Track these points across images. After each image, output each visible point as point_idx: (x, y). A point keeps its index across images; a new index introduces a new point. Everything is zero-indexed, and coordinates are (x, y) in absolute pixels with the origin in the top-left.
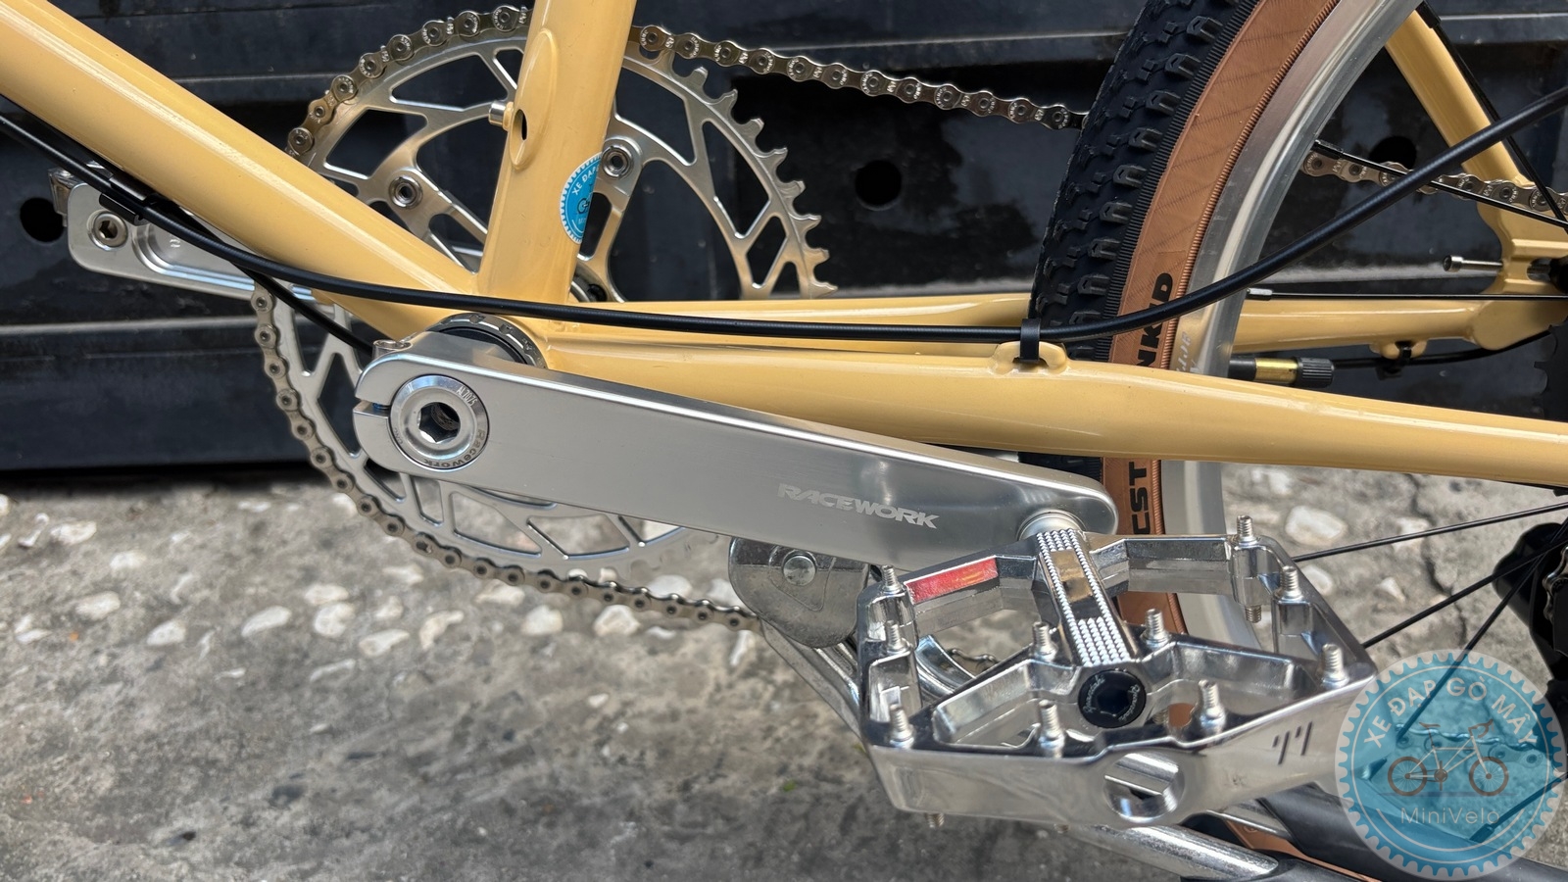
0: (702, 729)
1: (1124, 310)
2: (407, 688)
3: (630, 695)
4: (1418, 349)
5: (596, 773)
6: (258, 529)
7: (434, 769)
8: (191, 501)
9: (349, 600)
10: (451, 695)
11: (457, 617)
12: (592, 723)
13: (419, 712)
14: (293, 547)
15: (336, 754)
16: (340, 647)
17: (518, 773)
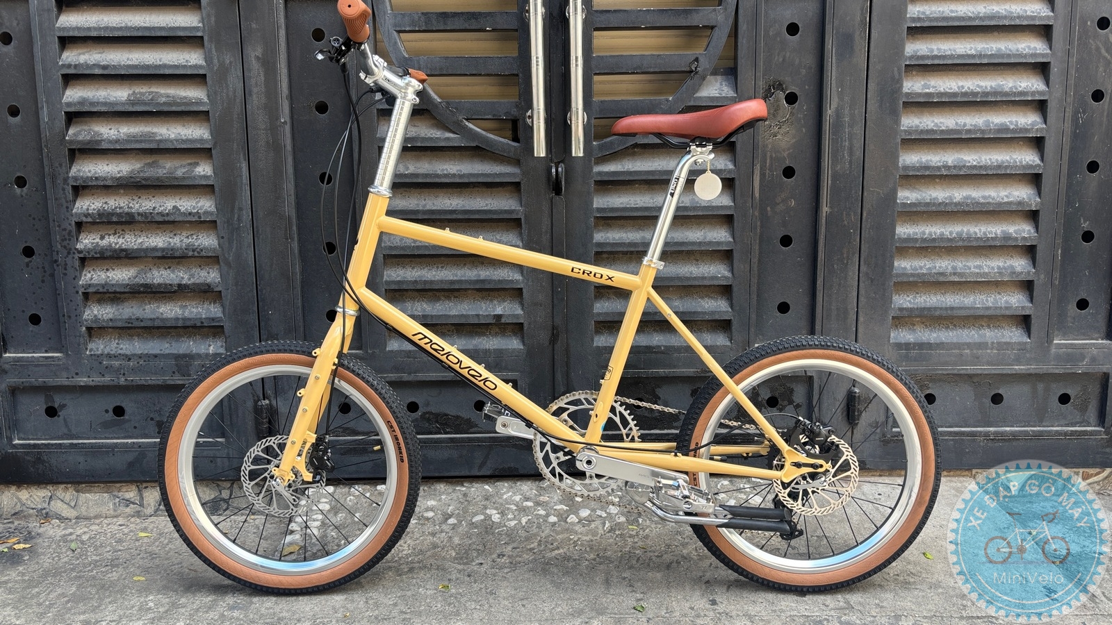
0: (600, 544)
1: (691, 448)
2: (522, 533)
3: (580, 536)
4: (750, 455)
5: (575, 552)
6: (465, 495)
7: (535, 551)
8: (441, 487)
9: (498, 513)
10: (536, 535)
11: (530, 517)
12: (572, 542)
13: (527, 539)
14: (478, 499)
15: (509, 548)
16: (500, 525)
17: (556, 552)
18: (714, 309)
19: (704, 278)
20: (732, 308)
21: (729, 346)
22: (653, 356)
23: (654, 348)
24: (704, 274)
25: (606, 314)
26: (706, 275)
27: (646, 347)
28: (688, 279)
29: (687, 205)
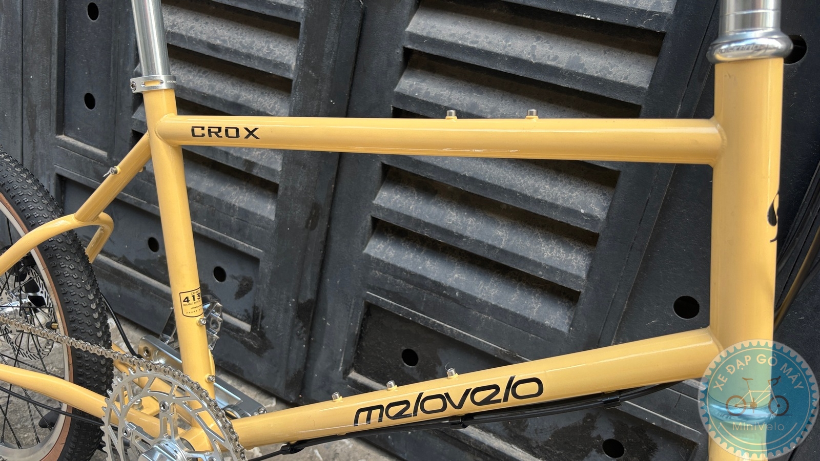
18: (555, 264)
19: (553, 206)
20: (588, 276)
21: (563, 333)
22: (441, 300)
23: (445, 288)
24: (557, 199)
25: (390, 212)
26: (560, 202)
27: (434, 282)
28: (526, 198)
29: (560, 66)
